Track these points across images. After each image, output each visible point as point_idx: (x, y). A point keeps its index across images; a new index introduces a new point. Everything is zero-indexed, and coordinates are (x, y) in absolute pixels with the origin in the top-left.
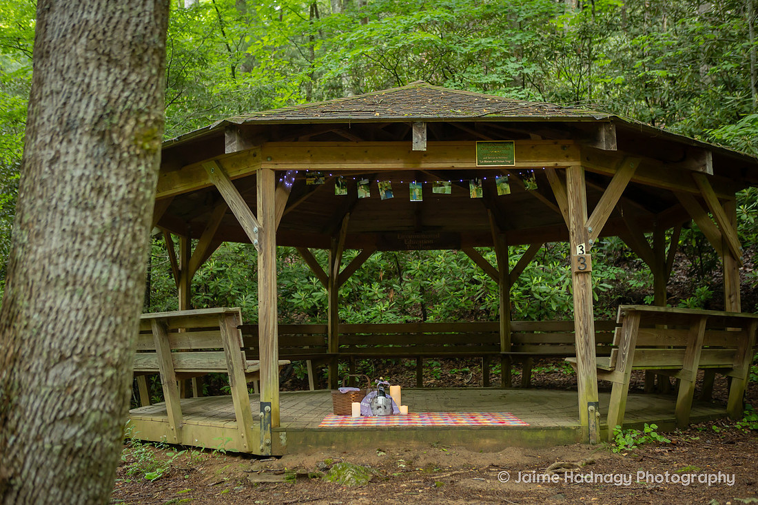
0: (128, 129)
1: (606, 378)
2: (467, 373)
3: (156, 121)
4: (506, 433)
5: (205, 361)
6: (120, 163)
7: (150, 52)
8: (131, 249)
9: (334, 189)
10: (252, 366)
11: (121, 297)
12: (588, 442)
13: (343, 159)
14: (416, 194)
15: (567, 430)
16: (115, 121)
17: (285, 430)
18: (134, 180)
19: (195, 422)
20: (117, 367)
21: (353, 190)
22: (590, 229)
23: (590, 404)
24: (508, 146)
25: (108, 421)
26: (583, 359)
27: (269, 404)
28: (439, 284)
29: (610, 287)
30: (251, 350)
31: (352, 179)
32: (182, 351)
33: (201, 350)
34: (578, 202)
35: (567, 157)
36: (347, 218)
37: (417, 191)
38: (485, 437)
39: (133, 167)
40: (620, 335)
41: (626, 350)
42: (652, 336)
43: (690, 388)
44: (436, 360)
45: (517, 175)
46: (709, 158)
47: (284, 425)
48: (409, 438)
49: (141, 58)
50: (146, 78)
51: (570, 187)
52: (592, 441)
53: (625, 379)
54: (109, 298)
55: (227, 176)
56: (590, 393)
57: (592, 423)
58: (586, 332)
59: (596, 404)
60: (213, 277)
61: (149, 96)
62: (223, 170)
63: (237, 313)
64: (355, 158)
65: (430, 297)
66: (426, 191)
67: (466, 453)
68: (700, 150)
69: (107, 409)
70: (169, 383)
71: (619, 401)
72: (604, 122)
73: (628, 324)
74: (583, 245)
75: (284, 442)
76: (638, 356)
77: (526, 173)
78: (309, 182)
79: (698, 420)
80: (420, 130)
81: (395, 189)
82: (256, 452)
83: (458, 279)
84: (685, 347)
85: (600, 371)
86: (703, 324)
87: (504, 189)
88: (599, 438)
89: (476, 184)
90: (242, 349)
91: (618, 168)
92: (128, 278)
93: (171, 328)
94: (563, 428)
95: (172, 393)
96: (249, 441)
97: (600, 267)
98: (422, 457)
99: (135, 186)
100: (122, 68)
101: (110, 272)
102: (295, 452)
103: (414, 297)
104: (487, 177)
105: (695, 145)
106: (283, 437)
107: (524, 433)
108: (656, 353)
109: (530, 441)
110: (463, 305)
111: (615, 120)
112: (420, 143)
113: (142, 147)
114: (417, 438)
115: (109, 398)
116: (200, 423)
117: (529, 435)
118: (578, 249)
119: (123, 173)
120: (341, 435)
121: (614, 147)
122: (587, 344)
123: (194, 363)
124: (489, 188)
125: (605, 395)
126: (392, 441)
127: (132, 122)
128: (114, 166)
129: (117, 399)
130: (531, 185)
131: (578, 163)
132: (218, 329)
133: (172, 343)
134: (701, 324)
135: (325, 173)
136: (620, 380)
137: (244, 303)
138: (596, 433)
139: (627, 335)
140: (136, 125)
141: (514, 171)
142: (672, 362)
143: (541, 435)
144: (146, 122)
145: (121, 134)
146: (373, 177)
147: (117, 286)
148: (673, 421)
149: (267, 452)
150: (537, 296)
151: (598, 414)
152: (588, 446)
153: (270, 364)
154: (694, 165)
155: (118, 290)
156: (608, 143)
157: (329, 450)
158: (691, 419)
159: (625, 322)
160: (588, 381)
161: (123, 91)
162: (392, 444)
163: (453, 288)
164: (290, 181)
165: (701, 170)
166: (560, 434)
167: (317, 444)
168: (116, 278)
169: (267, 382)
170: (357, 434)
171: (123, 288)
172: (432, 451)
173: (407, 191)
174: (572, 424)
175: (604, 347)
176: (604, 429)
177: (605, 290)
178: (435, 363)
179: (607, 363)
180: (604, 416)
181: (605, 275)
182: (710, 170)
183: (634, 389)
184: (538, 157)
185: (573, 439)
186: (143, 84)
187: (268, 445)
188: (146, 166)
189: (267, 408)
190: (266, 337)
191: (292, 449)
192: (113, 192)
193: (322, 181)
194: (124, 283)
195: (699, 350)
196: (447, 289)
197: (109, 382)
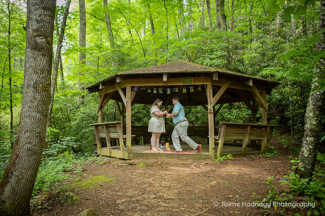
0: (40, 86)
1: (218, 142)
2: (205, 140)
3: (47, 84)
4: (189, 156)
5: (115, 135)
6: (38, 93)
7: (45, 70)
8: (41, 110)
9: (147, 91)
10: (125, 137)
11: (39, 119)
12: (211, 159)
13: (148, 83)
14: (169, 92)
15: (206, 155)
16: (37, 85)
17: (132, 153)
18: (42, 96)
19: (114, 151)
20: (39, 133)
21: (152, 91)
22: (213, 101)
23: (212, 148)
24: (191, 79)
25: (37, 144)
26: (210, 136)
27: (128, 146)
28: (199, 115)
29: (248, 116)
30: (125, 133)
31: (152, 88)
32: (110, 132)
33: (114, 132)
34: (210, 94)
35: (207, 81)
36: (168, 97)
37: (169, 91)
38: (183, 156)
39: (41, 93)
40: (221, 130)
41: (222, 134)
42: (232, 130)
43: (245, 145)
44: (199, 137)
45: (195, 87)
46: (251, 81)
47: (132, 152)
48: (163, 156)
49: (43, 72)
50: (44, 76)
51: (208, 90)
52: (212, 158)
53: (222, 142)
54: (37, 120)
55: (120, 88)
56: (212, 145)
57: (212, 154)
58: (211, 129)
59: (213, 149)
60: (136, 113)
61: (45, 79)
62: (120, 86)
63: (121, 123)
64: (151, 83)
65: (197, 119)
66: (171, 91)
67: (177, 160)
68: (248, 79)
69: (37, 141)
70: (108, 141)
71: (220, 148)
72: (214, 72)
73: (223, 127)
74: (211, 105)
75: (132, 156)
76: (226, 136)
77: (198, 85)
78: (141, 89)
79: (249, 154)
80: (165, 75)
81: (163, 91)
82: (125, 159)
83: (205, 114)
84: (244, 134)
85: (215, 140)
86: (249, 128)
87: (192, 90)
88: (214, 158)
89: (185, 89)
90: (122, 132)
91: (223, 84)
92: (41, 116)
93: (108, 126)
94: (204, 155)
95: (108, 143)
96: (124, 156)
97: (246, 111)
98: (165, 161)
99: (42, 97)
100: (39, 74)
101: (37, 114)
102: (134, 159)
103: (193, 119)
104: (188, 87)
105: (246, 77)
106: (131, 155)
107: (194, 156)
108: (234, 135)
109: (195, 158)
110: (205, 121)
111: (217, 72)
112: (165, 79)
113: (43, 90)
114: (165, 156)
115: (37, 139)
116: (115, 151)
117: (195, 156)
118: (210, 106)
119: (39, 95)
120: (146, 155)
121: (217, 79)
122: (211, 132)
123: (113, 135)
124: (188, 90)
125: (216, 146)
126: (159, 157)
127: (41, 85)
128: (37, 94)
129: (39, 140)
130: (200, 89)
131: (210, 83)
132: (116, 127)
133: (109, 130)
134: (249, 127)
135: (145, 87)
136: (220, 142)
137: (145, 120)
138: (213, 156)
139: (222, 130)
140: (42, 85)
141: (195, 86)
142: (240, 138)
143: (198, 156)
144: (44, 84)
145: (39, 87)
146: (157, 87)
147: (38, 117)
148: (241, 154)
149: (128, 158)
150: (226, 119)
151: (214, 151)
152: (211, 160)
153: (129, 136)
154: (247, 83)
155: (39, 118)
156: (215, 78)
157: (143, 158)
158: (246, 153)
159: (222, 127)
160: (211, 142)
161: (39, 79)
162: (159, 158)
163: (203, 116)
164: (136, 88)
165: (249, 84)
166: (204, 156)
167: (140, 157)
168: (38, 116)
169: (128, 141)
170: (150, 155)
171: (40, 118)
172: (169, 160)
173: (166, 91)
174: (207, 154)
175: (216, 133)
176: (216, 155)
177: (246, 117)
178: (198, 137)
179: (217, 138)
180: (216, 152)
181: (247, 113)
182: (251, 84)
183: (225, 144)
184: (199, 82)
185: (207, 157)
186: (43, 77)
187: (128, 157)
188: (45, 93)
189: (128, 147)
190: (128, 129)
191: (134, 158)
192: (37, 99)
193: (144, 89)
194: (40, 117)
195: (248, 134)
196: (201, 117)
197: (37, 136)
